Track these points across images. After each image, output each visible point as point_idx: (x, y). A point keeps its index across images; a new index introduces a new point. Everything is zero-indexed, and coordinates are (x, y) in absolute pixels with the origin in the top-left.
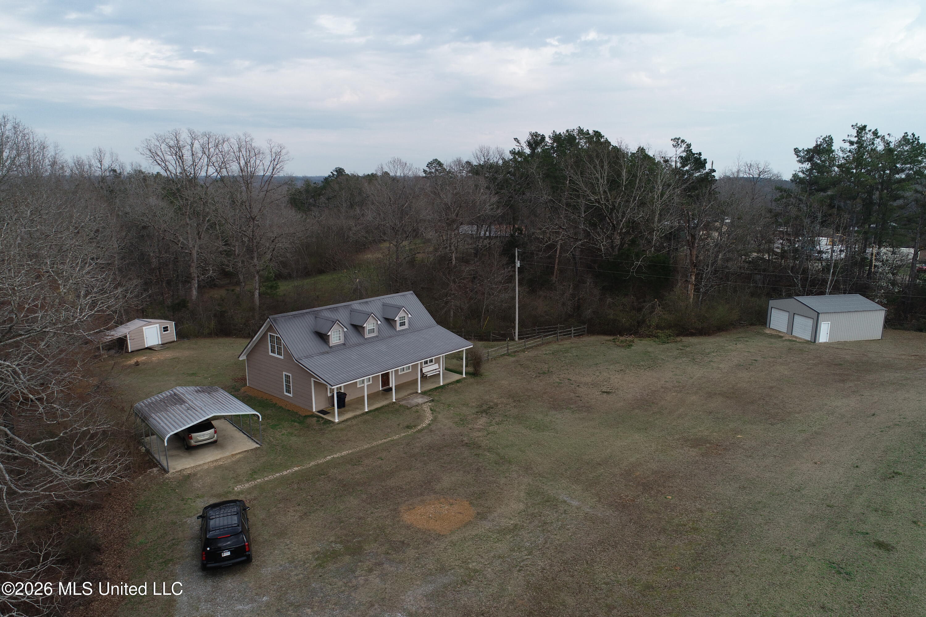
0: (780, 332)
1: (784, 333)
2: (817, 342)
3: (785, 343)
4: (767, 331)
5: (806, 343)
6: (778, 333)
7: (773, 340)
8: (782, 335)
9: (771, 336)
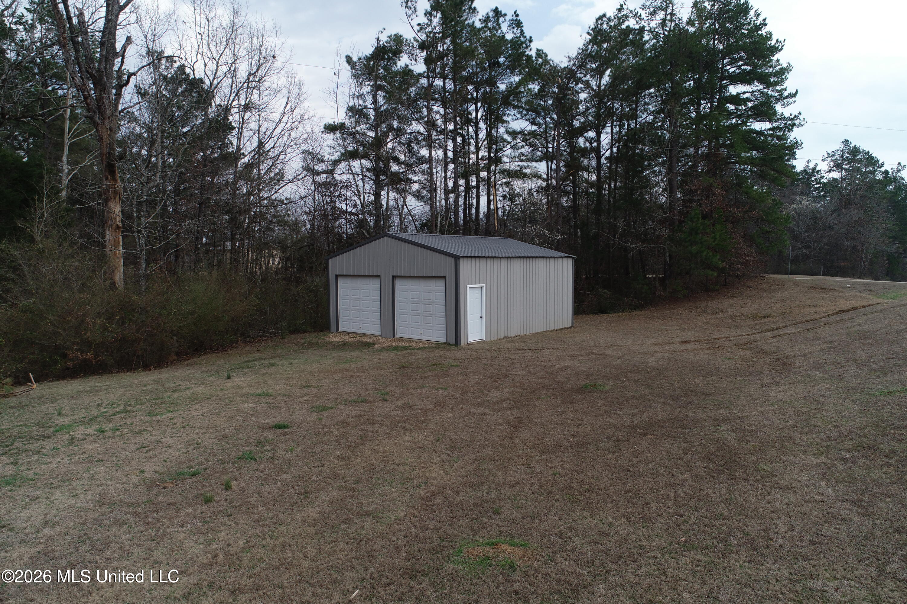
0: (363, 335)
1: (375, 336)
2: (463, 343)
3: (384, 354)
4: (334, 338)
5: (438, 348)
6: (358, 338)
7: (348, 354)
8: (371, 340)
9: (344, 346)
